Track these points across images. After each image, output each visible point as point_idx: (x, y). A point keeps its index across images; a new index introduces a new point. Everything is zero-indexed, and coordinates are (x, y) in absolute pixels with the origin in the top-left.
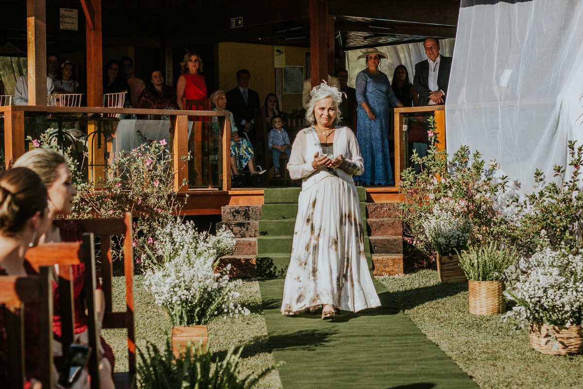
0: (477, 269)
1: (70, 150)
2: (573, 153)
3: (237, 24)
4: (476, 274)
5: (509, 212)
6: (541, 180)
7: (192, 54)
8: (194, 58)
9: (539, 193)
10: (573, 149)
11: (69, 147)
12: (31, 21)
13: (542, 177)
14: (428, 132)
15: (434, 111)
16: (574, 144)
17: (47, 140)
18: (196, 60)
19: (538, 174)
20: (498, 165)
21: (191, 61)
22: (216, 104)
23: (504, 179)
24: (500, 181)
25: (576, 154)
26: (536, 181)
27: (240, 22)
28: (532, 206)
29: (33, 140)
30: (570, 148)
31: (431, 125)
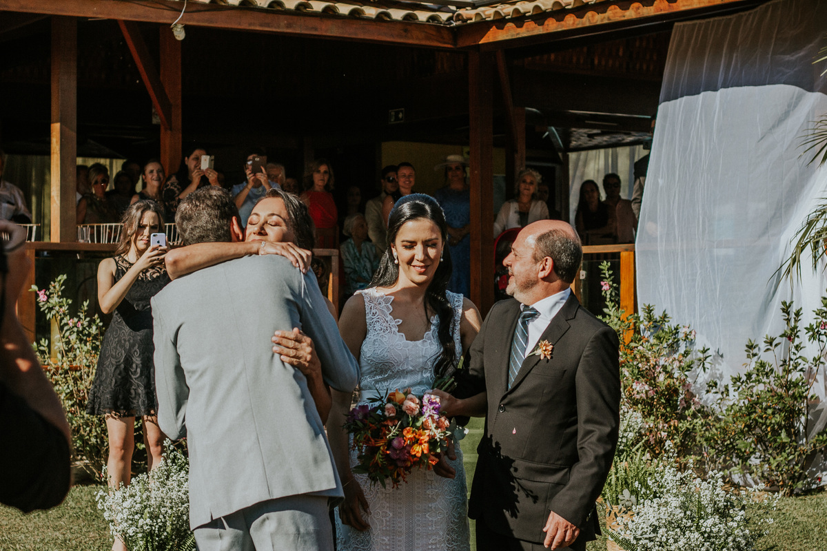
0: (614, 488)
1: (87, 306)
2: (788, 319)
3: (397, 118)
4: (614, 495)
5: (709, 399)
6: (754, 355)
7: (321, 163)
8: (323, 168)
9: (745, 375)
10: (788, 314)
11: (86, 302)
12: (56, 128)
13: (755, 351)
14: (602, 283)
15: (619, 253)
16: (790, 306)
17: (58, 292)
18: (325, 172)
19: (751, 347)
20: (693, 333)
21: (319, 172)
22: (353, 234)
23: (705, 352)
24: (701, 355)
25: (793, 320)
26: (748, 356)
27: (400, 115)
28: (736, 393)
29: (40, 290)
30: (784, 312)
31: (604, 274)
